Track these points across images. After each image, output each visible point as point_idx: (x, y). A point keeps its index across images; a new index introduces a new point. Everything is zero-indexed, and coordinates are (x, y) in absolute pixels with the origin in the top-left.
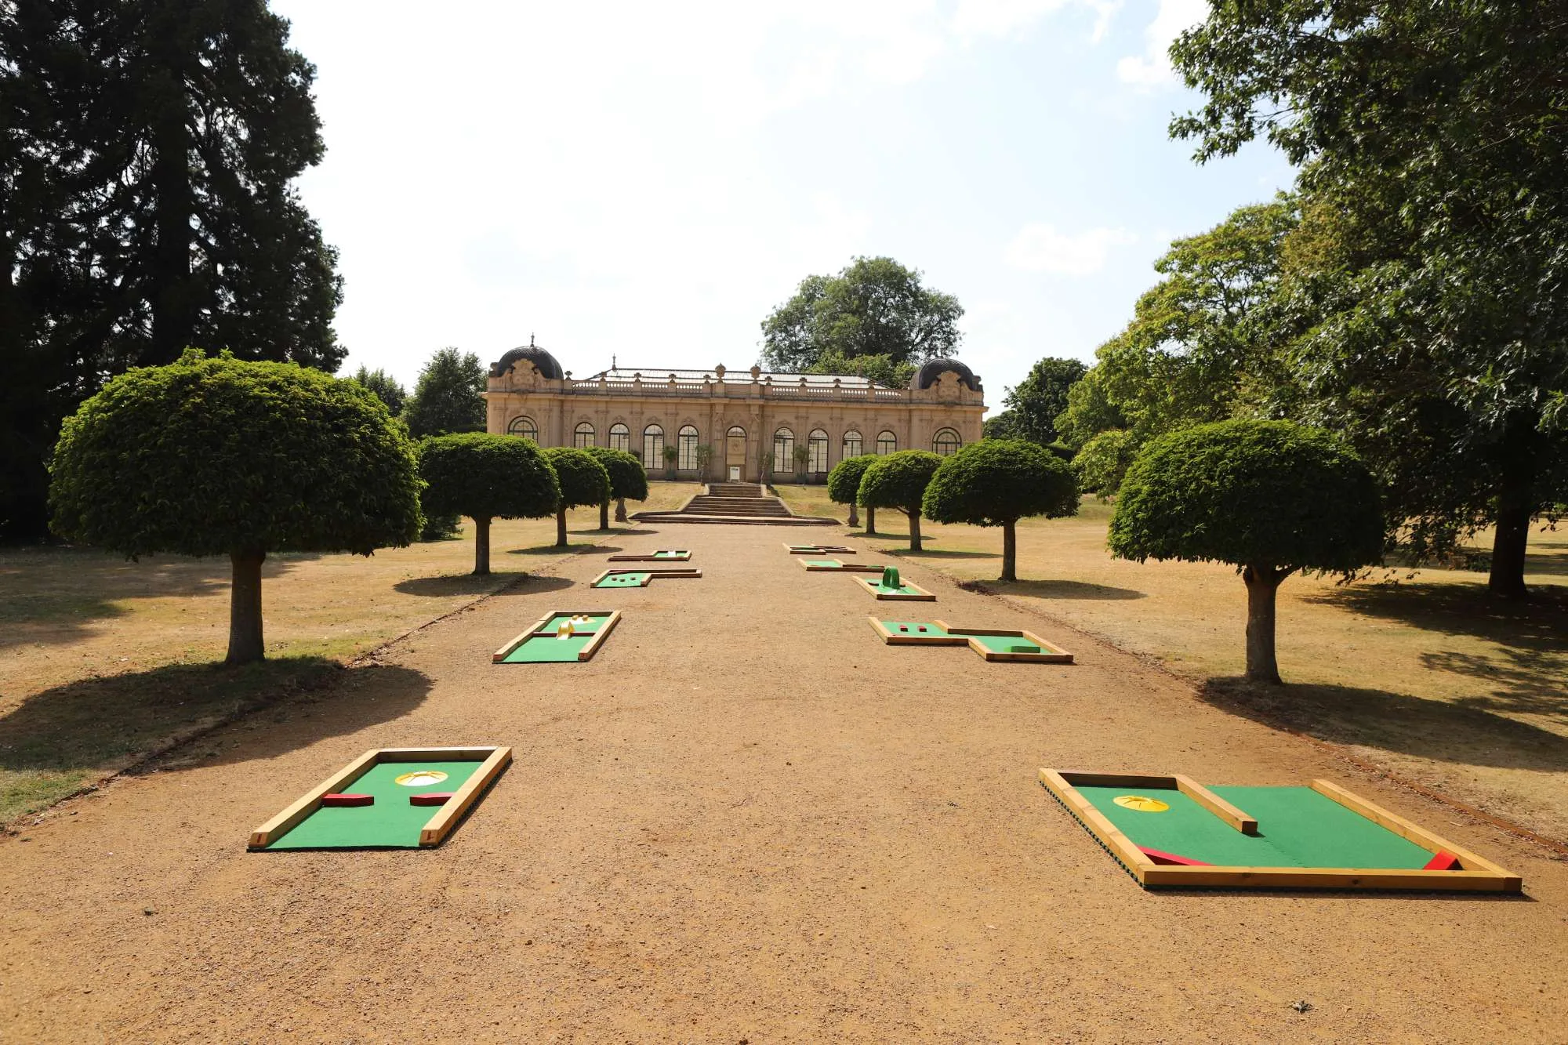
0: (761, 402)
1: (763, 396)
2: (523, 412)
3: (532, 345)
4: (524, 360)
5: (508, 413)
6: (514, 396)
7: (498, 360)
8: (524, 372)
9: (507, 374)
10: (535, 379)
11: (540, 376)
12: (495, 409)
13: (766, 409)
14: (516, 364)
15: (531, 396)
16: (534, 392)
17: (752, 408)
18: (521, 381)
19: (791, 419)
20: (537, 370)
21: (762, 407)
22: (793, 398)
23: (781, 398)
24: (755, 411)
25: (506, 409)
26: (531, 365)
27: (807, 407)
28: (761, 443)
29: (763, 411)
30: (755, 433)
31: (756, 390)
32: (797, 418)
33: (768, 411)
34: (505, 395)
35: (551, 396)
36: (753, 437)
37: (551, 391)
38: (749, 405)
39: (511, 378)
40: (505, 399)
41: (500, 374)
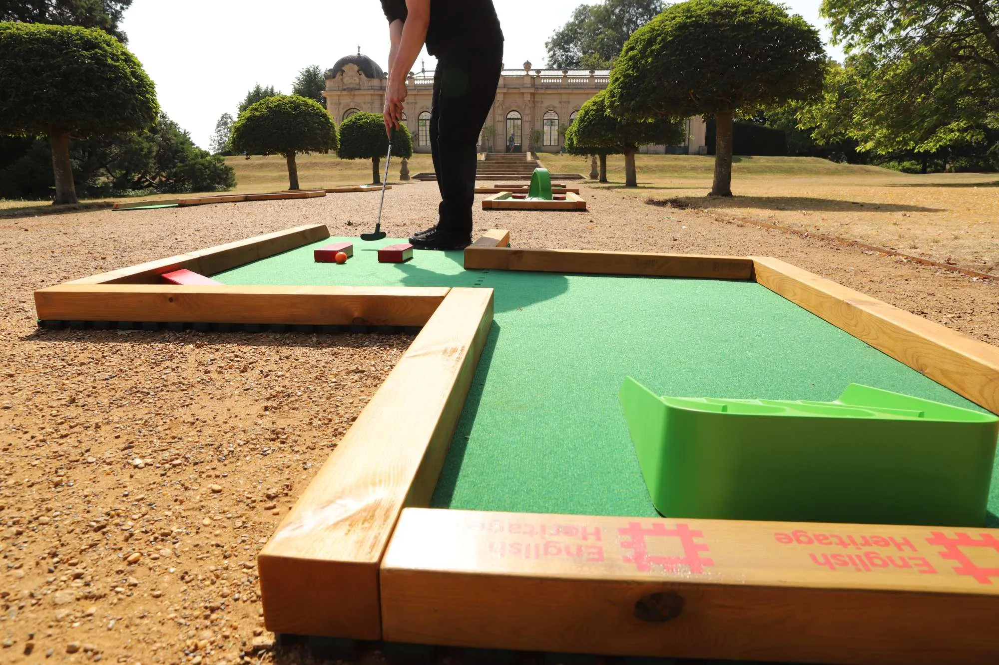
0: (532, 90)
1: (533, 85)
2: (352, 105)
3: (359, 54)
4: (351, 65)
5: (341, 106)
6: (345, 93)
7: (332, 67)
8: (351, 75)
9: (338, 76)
10: (360, 80)
11: (363, 76)
12: (331, 104)
13: (536, 96)
14: (345, 68)
15: (357, 92)
16: (359, 89)
17: (525, 95)
18: (350, 81)
19: (556, 103)
20: (360, 72)
21: (533, 94)
22: (556, 86)
23: (548, 87)
24: (527, 97)
25: (340, 104)
26: (356, 68)
27: (569, 94)
28: (532, 122)
29: (534, 98)
30: (528, 115)
31: (528, 81)
32: (560, 102)
33: (538, 98)
34: (339, 93)
35: (372, 92)
36: (527, 118)
37: (372, 88)
38: (523, 93)
39: (342, 80)
40: (339, 96)
41: (334, 77)
